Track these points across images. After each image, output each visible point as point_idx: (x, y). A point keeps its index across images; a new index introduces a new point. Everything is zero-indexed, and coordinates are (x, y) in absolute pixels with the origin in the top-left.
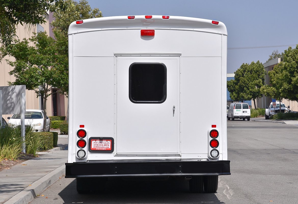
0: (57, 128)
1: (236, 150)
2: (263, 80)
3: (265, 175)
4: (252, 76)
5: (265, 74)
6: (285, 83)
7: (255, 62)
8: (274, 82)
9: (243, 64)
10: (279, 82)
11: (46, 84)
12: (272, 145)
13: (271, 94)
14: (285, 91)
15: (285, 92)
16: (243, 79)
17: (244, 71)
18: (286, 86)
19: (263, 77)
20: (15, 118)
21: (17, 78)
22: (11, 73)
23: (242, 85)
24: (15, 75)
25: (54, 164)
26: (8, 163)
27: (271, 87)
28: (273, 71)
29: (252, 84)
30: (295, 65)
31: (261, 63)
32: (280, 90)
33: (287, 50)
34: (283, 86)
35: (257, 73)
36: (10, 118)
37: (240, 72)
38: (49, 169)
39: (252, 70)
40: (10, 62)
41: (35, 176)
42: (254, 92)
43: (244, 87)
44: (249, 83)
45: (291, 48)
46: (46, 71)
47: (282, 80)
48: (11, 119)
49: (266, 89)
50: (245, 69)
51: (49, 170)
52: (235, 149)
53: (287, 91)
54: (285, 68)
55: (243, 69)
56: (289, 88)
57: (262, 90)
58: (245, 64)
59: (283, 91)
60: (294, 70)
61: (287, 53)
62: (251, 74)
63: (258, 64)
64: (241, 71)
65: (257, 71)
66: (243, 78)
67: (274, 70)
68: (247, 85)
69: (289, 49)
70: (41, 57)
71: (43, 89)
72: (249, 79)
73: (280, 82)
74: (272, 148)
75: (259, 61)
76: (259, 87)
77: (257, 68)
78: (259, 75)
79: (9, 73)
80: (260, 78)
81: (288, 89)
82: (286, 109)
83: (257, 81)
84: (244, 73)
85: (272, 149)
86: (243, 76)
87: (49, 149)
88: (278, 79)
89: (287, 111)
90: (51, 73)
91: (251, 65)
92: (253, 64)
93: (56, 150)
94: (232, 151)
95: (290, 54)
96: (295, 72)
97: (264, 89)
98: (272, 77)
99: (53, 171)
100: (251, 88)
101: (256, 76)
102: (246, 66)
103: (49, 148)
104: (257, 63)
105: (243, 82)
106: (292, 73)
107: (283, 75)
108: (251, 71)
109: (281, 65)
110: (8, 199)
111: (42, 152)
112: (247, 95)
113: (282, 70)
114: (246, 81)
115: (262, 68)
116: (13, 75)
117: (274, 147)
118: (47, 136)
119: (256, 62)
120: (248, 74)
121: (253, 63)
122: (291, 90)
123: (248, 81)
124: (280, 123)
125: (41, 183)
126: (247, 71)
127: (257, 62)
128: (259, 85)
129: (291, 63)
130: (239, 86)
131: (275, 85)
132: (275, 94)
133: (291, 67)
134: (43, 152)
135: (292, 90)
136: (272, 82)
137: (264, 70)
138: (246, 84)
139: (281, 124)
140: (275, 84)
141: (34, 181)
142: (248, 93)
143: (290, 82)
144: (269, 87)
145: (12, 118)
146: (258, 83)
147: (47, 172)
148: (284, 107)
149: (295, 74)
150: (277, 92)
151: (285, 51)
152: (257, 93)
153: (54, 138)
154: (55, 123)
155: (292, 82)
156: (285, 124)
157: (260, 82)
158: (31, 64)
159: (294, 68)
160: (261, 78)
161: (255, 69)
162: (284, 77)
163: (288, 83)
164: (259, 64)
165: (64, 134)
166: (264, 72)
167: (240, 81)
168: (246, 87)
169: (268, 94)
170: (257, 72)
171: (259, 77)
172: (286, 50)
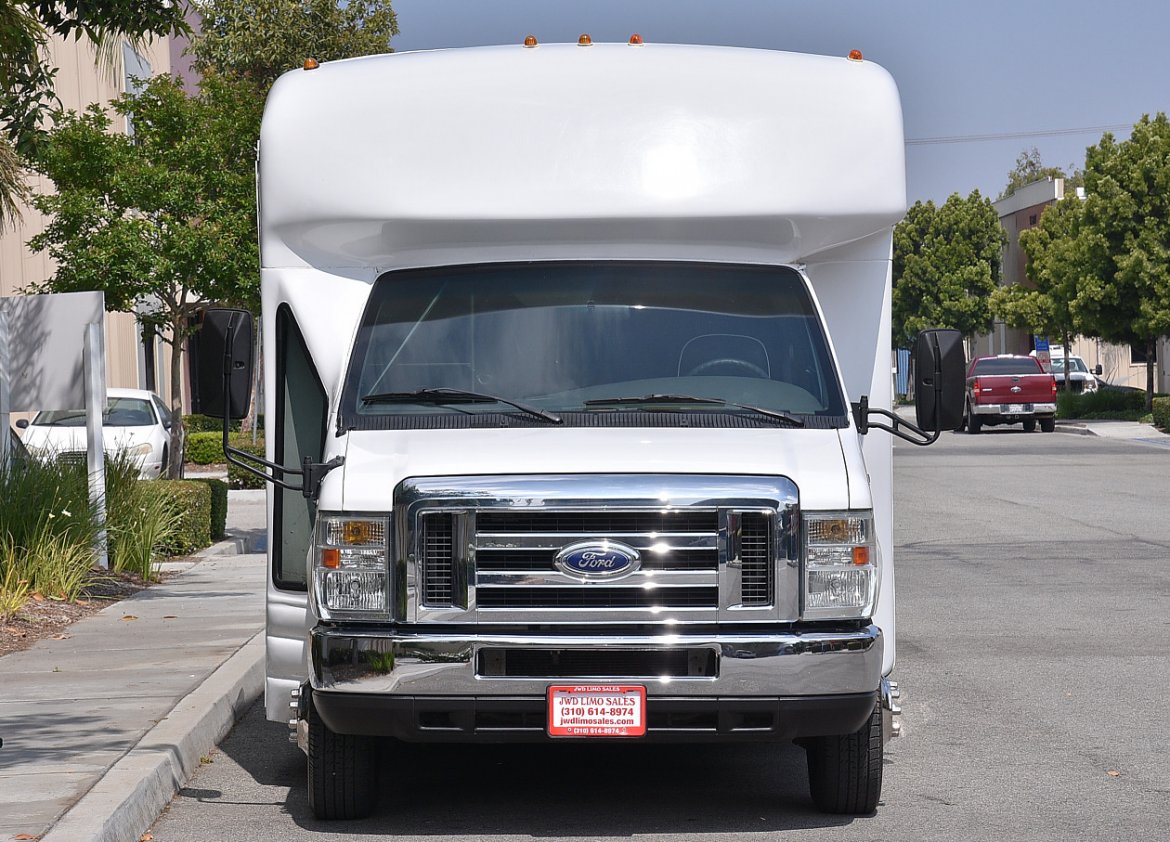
0: (211, 462)
1: (948, 545)
2: (995, 264)
3: (1120, 655)
4: (952, 252)
5: (1003, 244)
6: (1093, 278)
7: (964, 197)
8: (1044, 271)
9: (918, 202)
10: (1065, 274)
11: (179, 288)
12: (1083, 524)
13: (1032, 320)
14: (1091, 307)
15: (1090, 312)
16: (916, 262)
17: (922, 232)
18: (1093, 288)
19: (994, 255)
20: (48, 421)
21: (61, 262)
22: (37, 244)
23: (913, 287)
24: (53, 250)
25: (238, 614)
26: (47, 613)
27: (1030, 294)
28: (1037, 231)
29: (951, 283)
30: (1127, 207)
31: (988, 199)
32: (1073, 303)
33: (1098, 148)
34: (1083, 289)
35: (971, 239)
36: (27, 422)
37: (904, 235)
38: (222, 638)
39: (950, 227)
40: (39, 198)
41: (175, 672)
42: (960, 315)
43: (922, 292)
44: (939, 279)
45: (1110, 137)
46: (179, 236)
47: (1076, 264)
48: (31, 428)
49: (1011, 301)
50: (924, 223)
51: (228, 645)
52: (942, 543)
53: (1099, 308)
54: (1091, 219)
55: (918, 223)
56: (1104, 297)
57: (993, 303)
58: (924, 204)
59: (1083, 309)
60: (1125, 226)
61: (1096, 159)
62: (949, 241)
63: (973, 203)
64: (909, 234)
65: (970, 230)
66: (916, 257)
67: (1044, 227)
68: (934, 284)
69: (1103, 142)
70: (161, 176)
71: (168, 309)
72: (939, 263)
73: (1070, 271)
74: (1087, 537)
75: (976, 192)
76: (983, 292)
77: (972, 220)
78: (978, 247)
79: (29, 244)
80: (984, 258)
81: (1099, 302)
82: (1089, 377)
83: (969, 271)
84: (922, 238)
85: (1090, 542)
86: (917, 251)
87: (197, 551)
88: (1060, 261)
89: (1094, 387)
90: (201, 244)
91: (949, 209)
92: (955, 202)
93: (222, 553)
94: (934, 553)
95: (1109, 164)
96: (1129, 235)
97: (1003, 301)
98: (1037, 254)
99: (241, 647)
100: (950, 297)
101: (966, 251)
102: (926, 211)
103: (197, 547)
104: (969, 200)
105: (917, 275)
106: (1116, 239)
107: (1078, 246)
108: (949, 233)
109: (1069, 204)
110: (90, 782)
111: (168, 561)
112: (932, 324)
113: (1076, 226)
114: (931, 269)
115: (990, 218)
116: (47, 250)
117: (1097, 534)
118: (188, 495)
119: (968, 197)
120: (936, 245)
121: (956, 200)
122: (1112, 305)
123: (938, 268)
124: (1072, 431)
125: (211, 706)
126: (931, 230)
127: (971, 196)
128: (980, 284)
129: (1115, 200)
130: (901, 290)
131: (1045, 285)
132: (1046, 321)
133: (1114, 217)
134: (174, 560)
135: (1115, 303)
136: (1033, 271)
137: (998, 225)
138: (928, 280)
139: (1076, 438)
140: (1048, 280)
141: (177, 693)
142: (935, 319)
143: (1108, 273)
144: (1024, 291)
145: (33, 424)
146: (976, 278)
147: (219, 651)
148: (1082, 368)
149: (1127, 242)
150: (1057, 310)
151: (1088, 150)
152: (974, 315)
153: (212, 504)
154: (201, 441)
155: (1119, 276)
156: (1094, 437)
157: (982, 274)
158: (117, 208)
159: (1126, 218)
160: (987, 259)
161: (961, 225)
162: (1084, 255)
163: (1101, 279)
164: (981, 205)
165: (244, 487)
166: (998, 236)
167: (907, 271)
168: (929, 293)
169: (1020, 321)
170: (969, 238)
171: (978, 255)
172: (1093, 148)
